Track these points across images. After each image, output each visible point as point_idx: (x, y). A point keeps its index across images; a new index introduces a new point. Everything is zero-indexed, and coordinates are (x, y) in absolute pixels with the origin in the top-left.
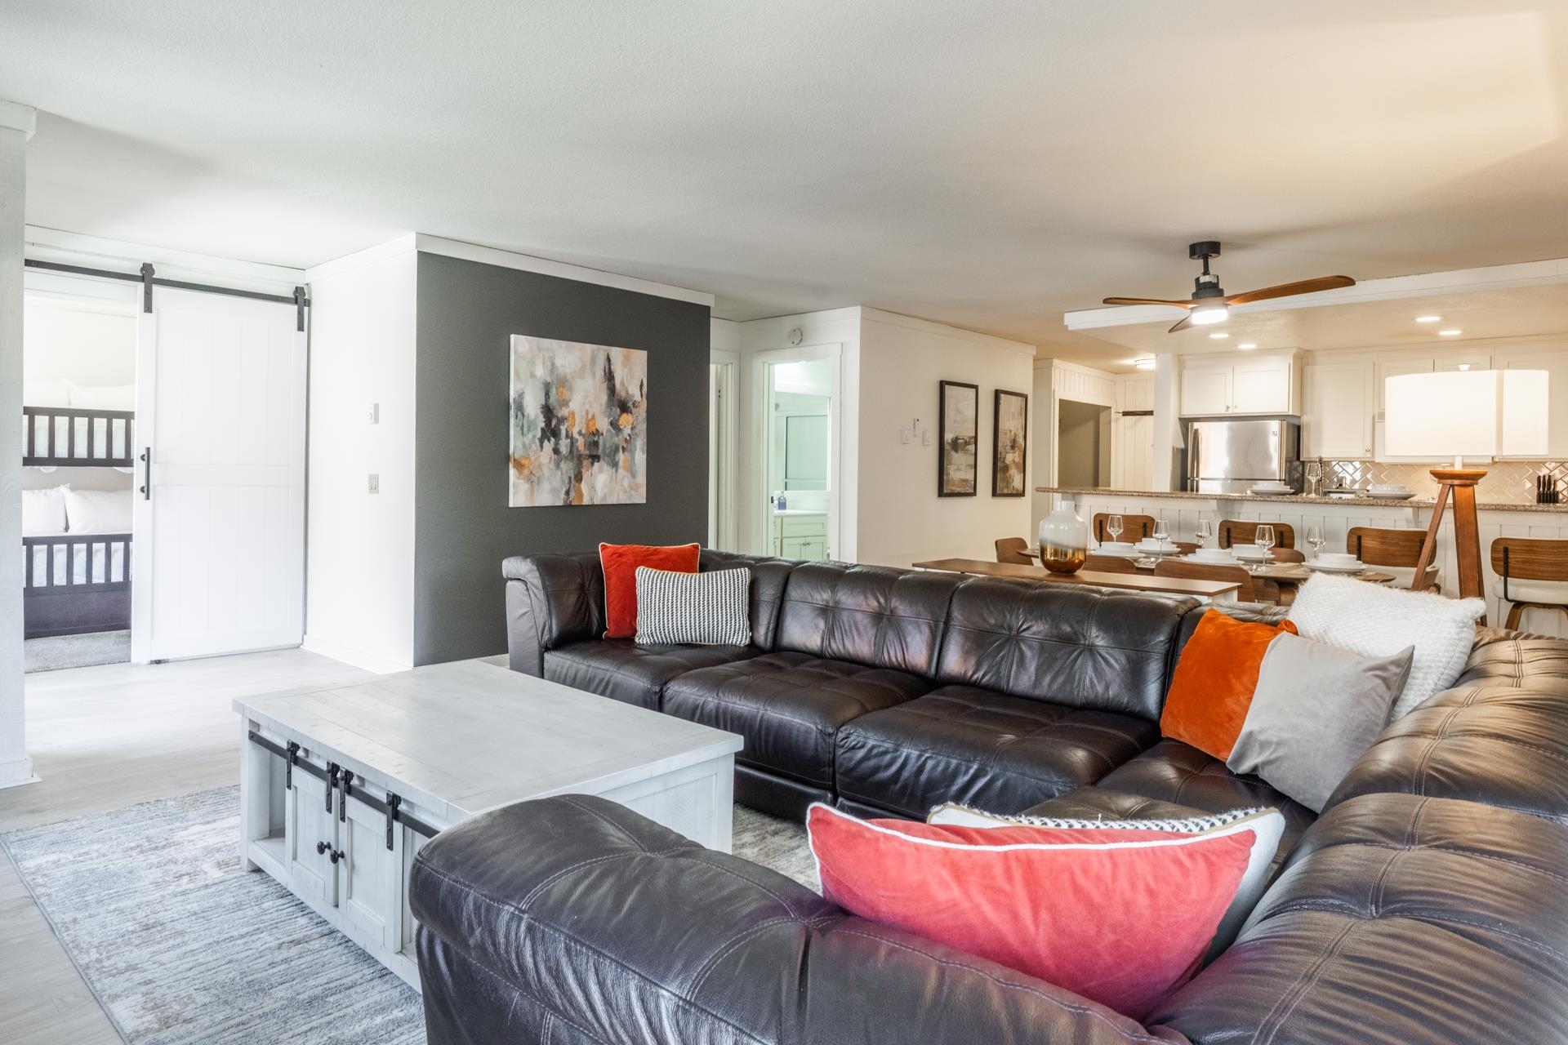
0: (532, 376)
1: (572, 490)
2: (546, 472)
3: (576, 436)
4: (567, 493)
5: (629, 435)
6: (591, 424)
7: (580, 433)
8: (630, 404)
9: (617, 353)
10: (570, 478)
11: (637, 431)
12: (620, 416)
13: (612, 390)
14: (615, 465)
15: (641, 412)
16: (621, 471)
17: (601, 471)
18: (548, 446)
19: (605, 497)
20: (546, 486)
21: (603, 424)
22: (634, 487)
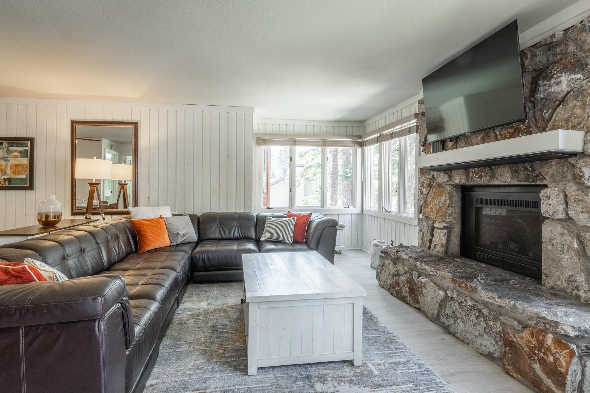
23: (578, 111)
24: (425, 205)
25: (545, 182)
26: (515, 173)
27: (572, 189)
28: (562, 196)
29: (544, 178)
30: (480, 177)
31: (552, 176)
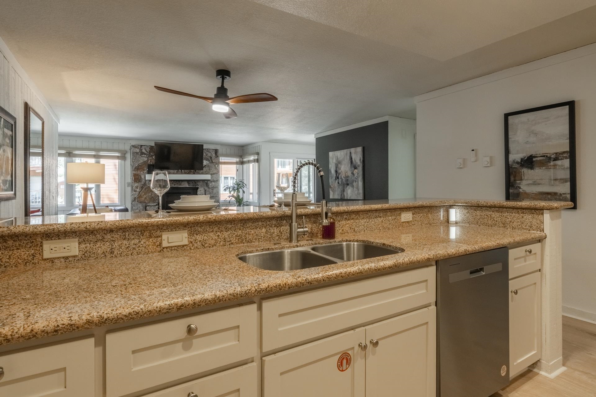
0: (333, 162)
1: (342, 194)
2: (336, 189)
3: (343, 178)
4: (341, 195)
5: (357, 176)
6: (346, 174)
7: (344, 177)
8: (357, 166)
9: (353, 150)
10: (342, 191)
11: (359, 174)
12: (354, 170)
13: (352, 162)
14: (353, 186)
15: (360, 168)
16: (355, 188)
17: (349, 189)
18: (337, 182)
19: (350, 197)
20: (336, 193)
21: (349, 174)
22: (359, 194)
23: (208, 170)
24: (139, 197)
25: (198, 187)
26: (189, 183)
27: (206, 188)
28: (204, 190)
29: (198, 185)
30: (174, 185)
31: (201, 185)
